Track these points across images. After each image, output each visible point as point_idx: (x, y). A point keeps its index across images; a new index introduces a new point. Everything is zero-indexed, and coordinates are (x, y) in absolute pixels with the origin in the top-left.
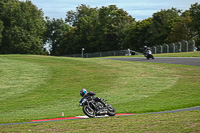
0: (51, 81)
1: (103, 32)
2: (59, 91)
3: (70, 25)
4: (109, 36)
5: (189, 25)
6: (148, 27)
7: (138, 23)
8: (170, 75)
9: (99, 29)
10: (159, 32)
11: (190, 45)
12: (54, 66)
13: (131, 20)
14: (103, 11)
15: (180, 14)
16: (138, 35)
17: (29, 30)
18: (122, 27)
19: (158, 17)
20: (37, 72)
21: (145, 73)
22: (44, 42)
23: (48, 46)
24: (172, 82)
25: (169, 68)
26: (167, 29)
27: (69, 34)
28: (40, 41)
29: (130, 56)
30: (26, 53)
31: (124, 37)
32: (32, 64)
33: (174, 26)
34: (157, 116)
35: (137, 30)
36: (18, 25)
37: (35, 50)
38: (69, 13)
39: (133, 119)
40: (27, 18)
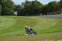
0: (17, 24)
1: (33, 8)
2: (20, 27)
3: (23, 6)
4: (35, 10)
5: (60, 6)
6: (47, 7)
7: (44, 6)
8: (54, 21)
9: (32, 8)
10: (50, 8)
11: (60, 12)
12: (18, 19)
13: (42, 5)
14: (33, 2)
15: (57, 3)
16: (44, 9)
17: (10, 8)
18: (39, 7)
19: (50, 4)
20: (13, 21)
21: (46, 21)
22: (15, 12)
23: (16, 13)
24: (54, 24)
25: (54, 19)
26: (53, 7)
27: (22, 9)
28: (14, 11)
29: (41, 16)
30: (9, 15)
31: (39, 10)
32: (11, 19)
33: (55, 6)
34: (50, 34)
35: (43, 8)
36: (7, 7)
37: (12, 14)
38: (22, 3)
39: (42, 35)
40: (9, 4)
